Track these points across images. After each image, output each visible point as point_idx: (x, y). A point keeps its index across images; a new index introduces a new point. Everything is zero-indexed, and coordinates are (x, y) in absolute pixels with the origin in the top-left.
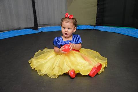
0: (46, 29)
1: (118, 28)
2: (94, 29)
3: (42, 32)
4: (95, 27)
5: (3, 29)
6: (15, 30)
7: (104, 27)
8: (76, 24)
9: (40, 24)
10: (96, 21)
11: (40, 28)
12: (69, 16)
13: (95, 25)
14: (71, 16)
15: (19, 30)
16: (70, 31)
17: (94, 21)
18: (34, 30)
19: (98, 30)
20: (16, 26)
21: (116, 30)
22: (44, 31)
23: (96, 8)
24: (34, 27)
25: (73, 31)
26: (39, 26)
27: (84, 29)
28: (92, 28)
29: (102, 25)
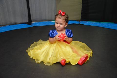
0: (38, 24)
1: (100, 23)
2: (79, 24)
3: (35, 26)
4: (80, 22)
5: (2, 24)
6: (12, 25)
7: (88, 22)
8: (67, 20)
9: (33, 20)
10: (81, 17)
11: (34, 23)
12: (61, 13)
13: (80, 20)
14: (63, 13)
15: (16, 25)
16: (62, 26)
17: (79, 17)
18: (28, 24)
19: (83, 25)
20: (13, 21)
21: (98, 24)
22: (36, 25)
23: (81, 6)
24: (28, 22)
25: (65, 26)
26: (32, 21)
27: (71, 23)
28: (77, 23)
29: (86, 21)
